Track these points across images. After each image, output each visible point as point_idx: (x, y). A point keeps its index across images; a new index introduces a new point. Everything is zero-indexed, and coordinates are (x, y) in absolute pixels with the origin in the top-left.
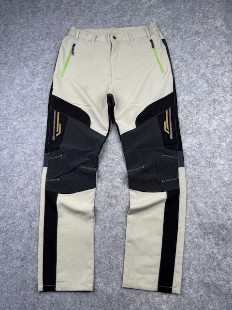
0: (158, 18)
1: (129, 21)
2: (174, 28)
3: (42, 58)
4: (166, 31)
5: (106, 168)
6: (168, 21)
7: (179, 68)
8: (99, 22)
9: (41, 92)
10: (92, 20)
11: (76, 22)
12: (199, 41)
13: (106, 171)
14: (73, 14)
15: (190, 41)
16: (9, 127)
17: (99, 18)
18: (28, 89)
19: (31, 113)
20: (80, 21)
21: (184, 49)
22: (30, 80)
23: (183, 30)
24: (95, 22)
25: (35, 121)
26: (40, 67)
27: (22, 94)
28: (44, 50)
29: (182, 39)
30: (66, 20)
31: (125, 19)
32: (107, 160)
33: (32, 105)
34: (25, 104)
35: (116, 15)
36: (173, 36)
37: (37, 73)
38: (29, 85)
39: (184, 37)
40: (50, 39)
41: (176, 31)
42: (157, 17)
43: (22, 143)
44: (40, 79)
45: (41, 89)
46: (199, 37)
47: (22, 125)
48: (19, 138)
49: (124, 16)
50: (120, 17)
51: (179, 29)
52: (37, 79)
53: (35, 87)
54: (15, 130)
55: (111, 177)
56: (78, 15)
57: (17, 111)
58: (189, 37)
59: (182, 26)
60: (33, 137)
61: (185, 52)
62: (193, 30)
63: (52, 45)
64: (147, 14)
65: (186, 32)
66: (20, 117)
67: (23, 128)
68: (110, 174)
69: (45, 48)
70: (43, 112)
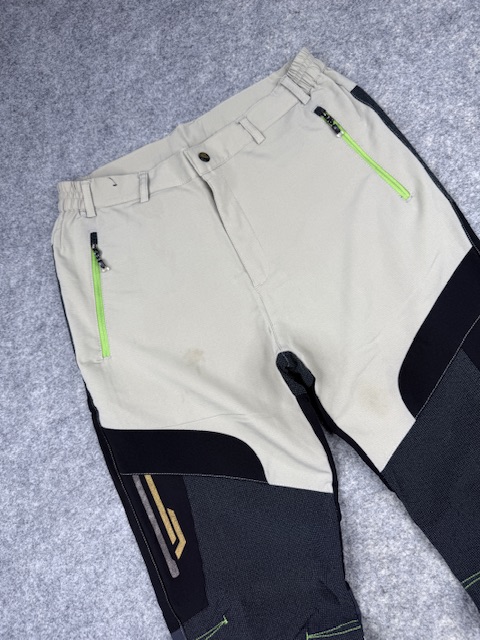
0: (303, 28)
1: (220, 77)
2: (367, 36)
3: (20, 319)
4: (347, 57)
5: (384, 600)
6: (336, 21)
7: (449, 157)
8: (132, 123)
9: (65, 429)
10: (107, 127)
11: (62, 156)
12: (468, 42)
13: (391, 607)
14: (43, 136)
15: (436, 54)
16: (25, 588)
17: (124, 114)
18: (22, 438)
19: (67, 511)
20: (76, 148)
21: (432, 90)
22: (15, 405)
23: (398, 29)
24: (119, 130)
25: (92, 533)
26: (28, 350)
27: (13, 462)
28: (11, 292)
29: (410, 59)
30: (31, 164)
31: (203, 78)
32: (376, 571)
33: (57, 484)
34: (37, 491)
35: (171, 77)
36: (378, 62)
37: (28, 375)
38: (19, 424)
39: (412, 50)
40: (14, 246)
41: (378, 44)
42: (297, 24)
43: (88, 623)
44: (45, 389)
45: (63, 421)
46: (460, 28)
47: (59, 564)
48: (70, 611)
49: (194, 70)
50: (185, 80)
51: (385, 33)
52: (36, 393)
53: (42, 419)
54: (50, 590)
55: (416, 623)
56: (61, 134)
57: (22, 522)
58: (428, 46)
59: (388, 18)
60: (111, 588)
61: (441, 98)
62: (429, 14)
63: (28, 264)
64: (261, 32)
65: (409, 32)
66: (43, 539)
67: (68, 572)
68: (407, 614)
69: (13, 282)
70: (102, 494)
